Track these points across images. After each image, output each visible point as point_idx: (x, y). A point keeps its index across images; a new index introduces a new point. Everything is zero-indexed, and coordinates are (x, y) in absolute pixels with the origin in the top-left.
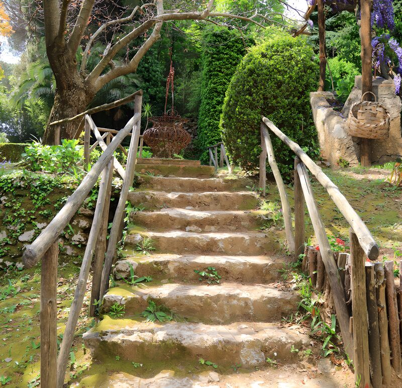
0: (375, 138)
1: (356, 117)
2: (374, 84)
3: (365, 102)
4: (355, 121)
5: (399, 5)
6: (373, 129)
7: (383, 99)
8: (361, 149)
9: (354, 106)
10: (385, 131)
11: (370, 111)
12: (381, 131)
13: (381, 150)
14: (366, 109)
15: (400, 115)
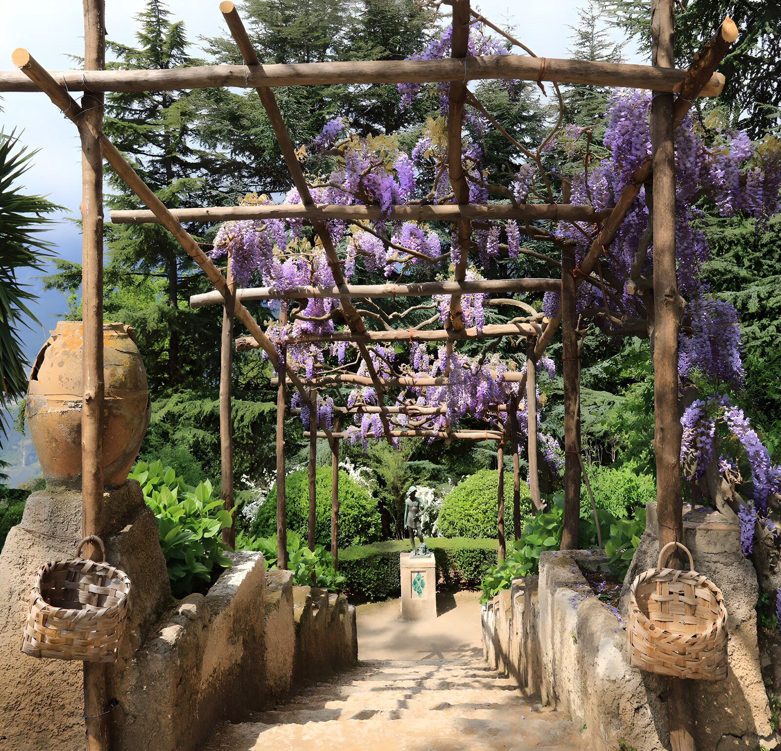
0: (697, 677)
1: (648, 615)
2: (686, 525)
3: (666, 571)
4: (643, 624)
5: (772, 329)
6: (688, 649)
7: (713, 566)
8: (668, 714)
9: (639, 584)
10: (717, 656)
11: (681, 598)
12: (708, 654)
13: (717, 719)
14: (671, 593)
15: (754, 612)
